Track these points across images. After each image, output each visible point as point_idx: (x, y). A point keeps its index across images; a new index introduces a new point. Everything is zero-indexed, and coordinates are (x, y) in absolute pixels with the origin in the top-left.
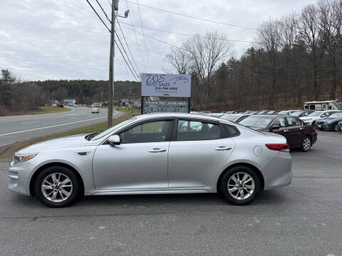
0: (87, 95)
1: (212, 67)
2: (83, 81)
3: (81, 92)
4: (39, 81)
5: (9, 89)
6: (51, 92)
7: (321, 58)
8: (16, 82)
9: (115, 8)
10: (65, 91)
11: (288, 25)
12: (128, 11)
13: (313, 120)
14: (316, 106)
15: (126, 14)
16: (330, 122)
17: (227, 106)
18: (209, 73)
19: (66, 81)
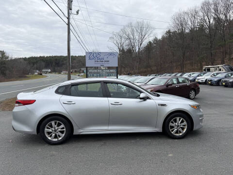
0: (58, 66)
1: (141, 45)
2: (55, 56)
3: (54, 64)
4: (25, 58)
5: (5, 64)
6: (34, 64)
7: (215, 36)
8: (9, 59)
9: (70, 8)
10: (43, 64)
11: (192, 14)
12: (79, 10)
13: (206, 79)
14: (211, 69)
15: (78, 12)
16: (216, 80)
17: (152, 71)
18: (139, 49)
19: (44, 57)
